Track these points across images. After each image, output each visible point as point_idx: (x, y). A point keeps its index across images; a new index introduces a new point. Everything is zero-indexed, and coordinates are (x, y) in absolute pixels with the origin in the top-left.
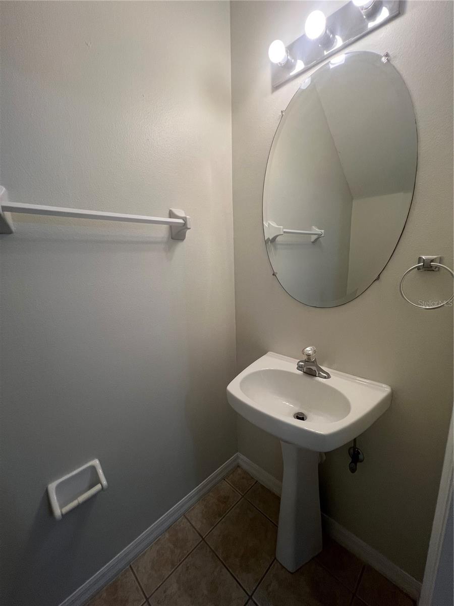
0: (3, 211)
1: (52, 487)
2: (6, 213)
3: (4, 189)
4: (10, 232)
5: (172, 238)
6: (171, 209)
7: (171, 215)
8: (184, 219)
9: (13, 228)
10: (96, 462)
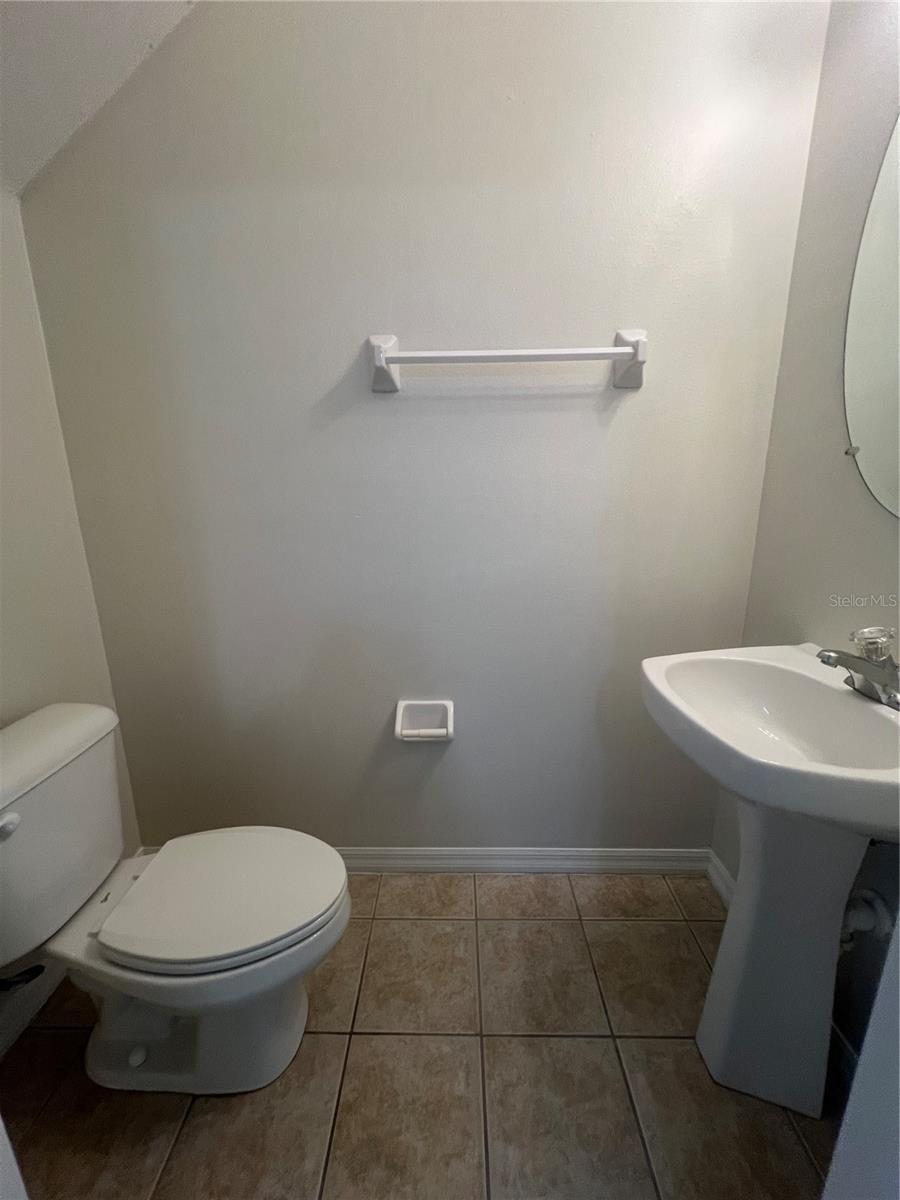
0: (387, 363)
1: (402, 705)
2: (392, 366)
3: (396, 339)
4: (393, 390)
5: (615, 386)
6: (619, 331)
7: (619, 341)
8: (635, 345)
9: (399, 385)
10: (450, 705)
